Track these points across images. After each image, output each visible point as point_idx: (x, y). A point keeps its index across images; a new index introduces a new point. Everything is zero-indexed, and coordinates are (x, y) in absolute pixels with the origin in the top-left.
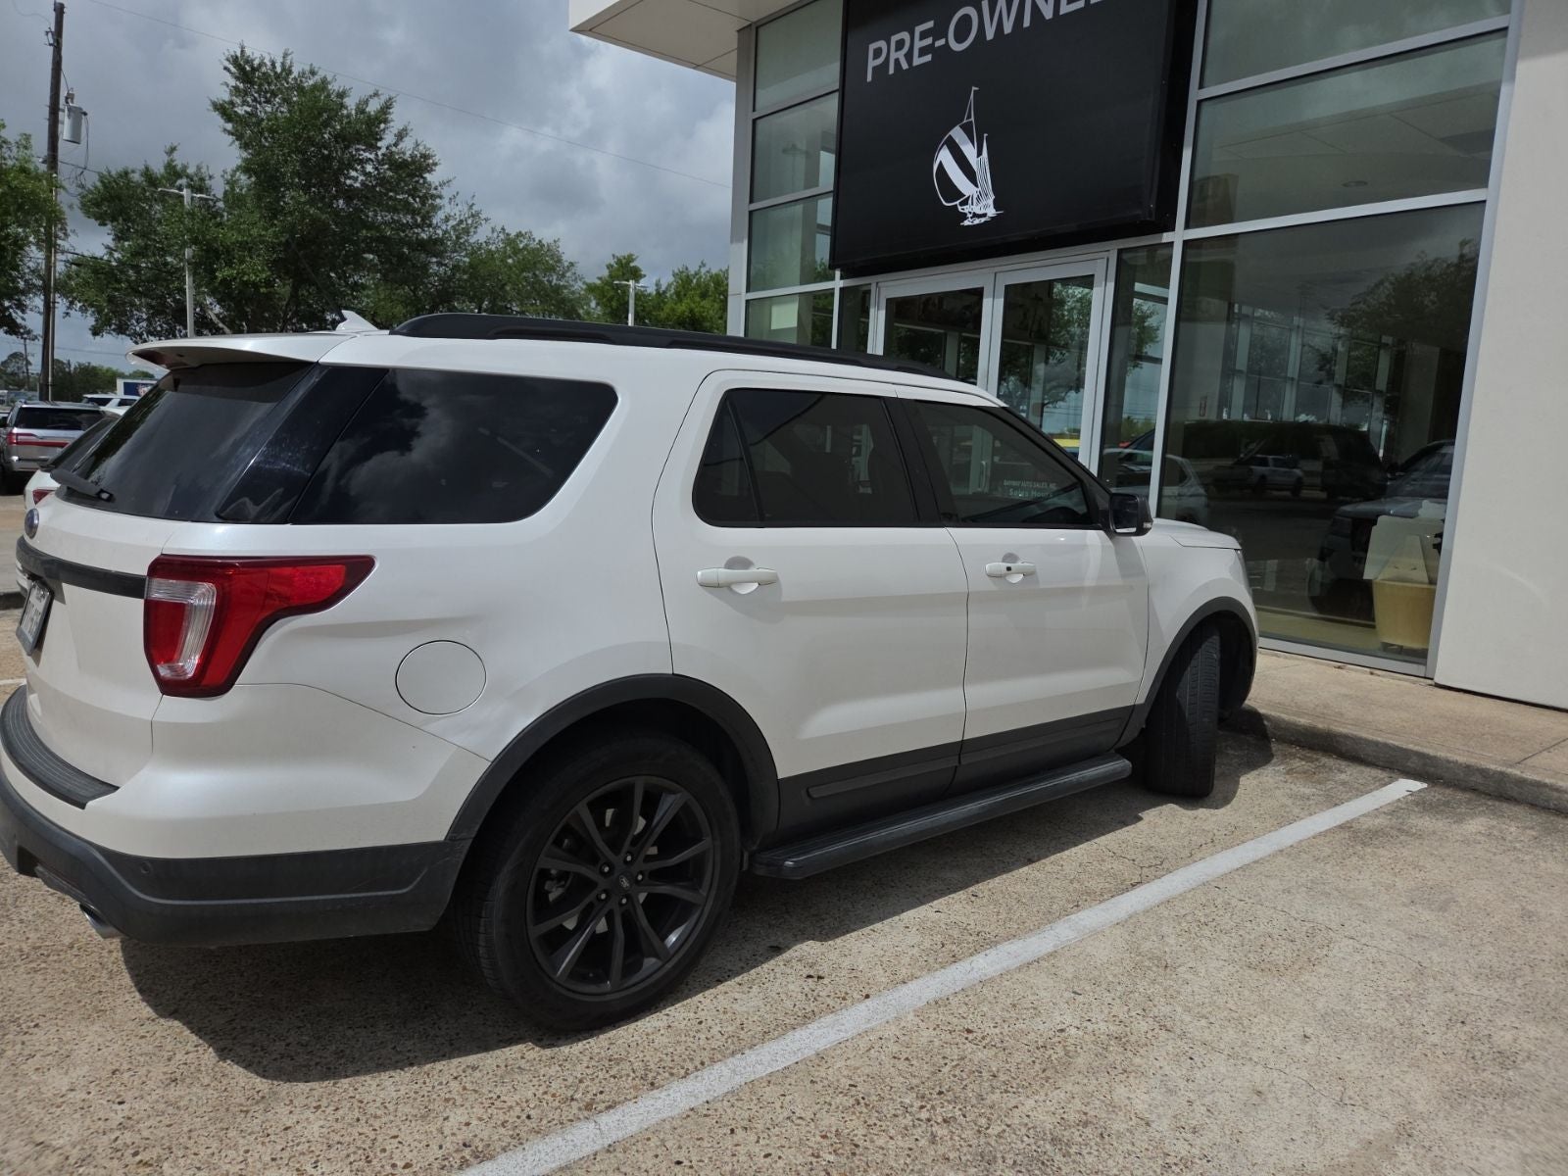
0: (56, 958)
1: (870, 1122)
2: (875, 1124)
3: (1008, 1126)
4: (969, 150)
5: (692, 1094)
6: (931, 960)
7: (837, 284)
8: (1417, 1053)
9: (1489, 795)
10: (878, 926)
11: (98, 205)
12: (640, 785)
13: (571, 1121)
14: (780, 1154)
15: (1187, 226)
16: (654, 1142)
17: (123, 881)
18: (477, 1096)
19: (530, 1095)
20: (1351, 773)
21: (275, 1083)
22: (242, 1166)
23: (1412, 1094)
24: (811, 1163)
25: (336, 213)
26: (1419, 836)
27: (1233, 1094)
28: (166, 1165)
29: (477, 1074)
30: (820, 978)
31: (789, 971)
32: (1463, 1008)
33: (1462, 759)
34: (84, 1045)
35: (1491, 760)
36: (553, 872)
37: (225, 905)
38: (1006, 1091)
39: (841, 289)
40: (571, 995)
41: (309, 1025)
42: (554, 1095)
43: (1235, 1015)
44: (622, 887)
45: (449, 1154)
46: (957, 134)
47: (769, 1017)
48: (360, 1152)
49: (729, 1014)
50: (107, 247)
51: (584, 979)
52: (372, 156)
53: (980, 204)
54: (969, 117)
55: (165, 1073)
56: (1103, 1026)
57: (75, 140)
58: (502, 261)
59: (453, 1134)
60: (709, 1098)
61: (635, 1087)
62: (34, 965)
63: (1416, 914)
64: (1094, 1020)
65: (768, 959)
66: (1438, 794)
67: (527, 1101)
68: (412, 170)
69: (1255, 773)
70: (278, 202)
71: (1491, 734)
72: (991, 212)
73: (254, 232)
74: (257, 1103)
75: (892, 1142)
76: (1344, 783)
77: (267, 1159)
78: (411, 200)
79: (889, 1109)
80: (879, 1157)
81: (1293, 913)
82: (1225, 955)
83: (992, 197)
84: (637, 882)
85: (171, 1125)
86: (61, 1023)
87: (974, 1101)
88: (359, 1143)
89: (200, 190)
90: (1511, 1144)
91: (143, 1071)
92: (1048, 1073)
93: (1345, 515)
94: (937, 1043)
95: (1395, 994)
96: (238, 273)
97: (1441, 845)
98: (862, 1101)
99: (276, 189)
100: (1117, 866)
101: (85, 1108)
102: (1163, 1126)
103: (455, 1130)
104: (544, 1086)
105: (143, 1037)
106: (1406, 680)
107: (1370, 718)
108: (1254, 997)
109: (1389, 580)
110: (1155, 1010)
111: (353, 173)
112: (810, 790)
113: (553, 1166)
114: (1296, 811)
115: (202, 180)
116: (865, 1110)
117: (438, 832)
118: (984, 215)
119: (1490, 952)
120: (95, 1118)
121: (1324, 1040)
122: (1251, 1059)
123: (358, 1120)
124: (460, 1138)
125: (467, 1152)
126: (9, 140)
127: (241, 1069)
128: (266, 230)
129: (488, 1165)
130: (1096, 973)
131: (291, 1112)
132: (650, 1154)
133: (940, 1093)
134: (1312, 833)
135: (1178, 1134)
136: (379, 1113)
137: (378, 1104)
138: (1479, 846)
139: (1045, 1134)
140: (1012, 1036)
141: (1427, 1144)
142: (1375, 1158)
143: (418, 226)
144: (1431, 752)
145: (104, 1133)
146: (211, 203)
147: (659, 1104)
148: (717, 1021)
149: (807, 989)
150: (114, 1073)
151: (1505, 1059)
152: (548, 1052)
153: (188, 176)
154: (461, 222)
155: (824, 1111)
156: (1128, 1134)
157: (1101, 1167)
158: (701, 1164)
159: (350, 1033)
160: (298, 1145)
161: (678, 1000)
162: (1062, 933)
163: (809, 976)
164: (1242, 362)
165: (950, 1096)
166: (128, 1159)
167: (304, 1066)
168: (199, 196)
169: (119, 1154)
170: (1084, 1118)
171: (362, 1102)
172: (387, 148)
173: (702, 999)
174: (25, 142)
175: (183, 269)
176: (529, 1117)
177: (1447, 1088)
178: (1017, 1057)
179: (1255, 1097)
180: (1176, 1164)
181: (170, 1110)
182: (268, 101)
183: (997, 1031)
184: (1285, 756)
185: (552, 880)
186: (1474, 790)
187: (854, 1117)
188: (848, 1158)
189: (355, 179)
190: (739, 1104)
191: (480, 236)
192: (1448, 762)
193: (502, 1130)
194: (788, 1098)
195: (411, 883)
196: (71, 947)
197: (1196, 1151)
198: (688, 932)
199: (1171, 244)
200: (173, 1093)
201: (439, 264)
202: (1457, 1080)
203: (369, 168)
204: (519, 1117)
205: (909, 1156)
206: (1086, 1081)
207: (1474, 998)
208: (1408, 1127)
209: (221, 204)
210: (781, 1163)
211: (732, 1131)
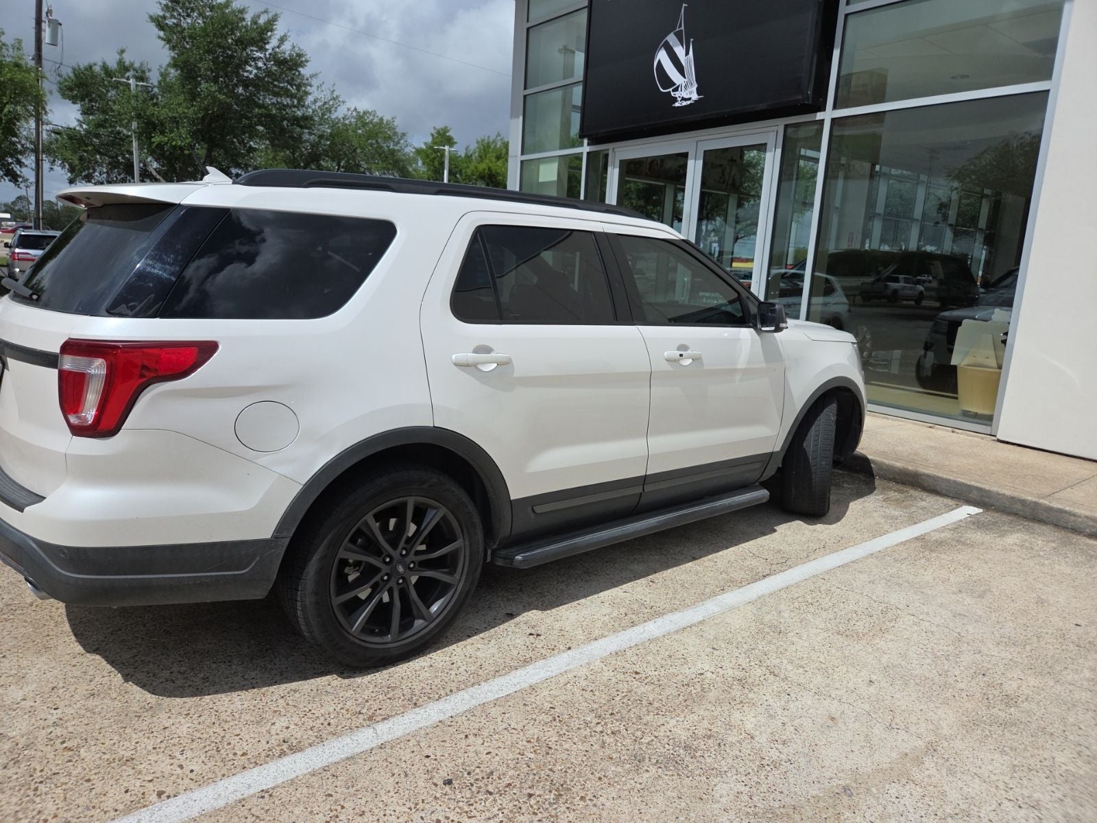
0: (21, 612)
1: (561, 733)
2: (565, 734)
3: (656, 737)
4: (680, 51)
5: (441, 711)
6: (616, 625)
7: (585, 149)
8: (948, 695)
9: (1025, 518)
10: (583, 601)
11: (71, 89)
12: (411, 503)
13: (358, 727)
14: (497, 752)
15: (835, 107)
16: (413, 742)
17: (49, 562)
18: (295, 709)
19: (332, 709)
20: (930, 501)
21: (161, 698)
22: (133, 752)
23: (940, 722)
24: (518, 759)
25: (237, 96)
26: (972, 545)
27: (814, 719)
28: (82, 750)
29: (297, 695)
30: (538, 635)
31: (517, 630)
32: (985, 664)
33: (1008, 493)
34: (34, 670)
35: (1029, 493)
36: (351, 561)
37: (119, 579)
38: (658, 714)
39: (588, 153)
40: (363, 644)
41: (186, 660)
42: (347, 710)
43: (823, 666)
44: (398, 572)
45: (273, 747)
46: (671, 39)
47: (501, 661)
48: (213, 744)
49: (473, 658)
50: (78, 120)
51: (372, 633)
52: (262, 56)
53: (687, 91)
54: (680, 26)
55: (87, 690)
56: (730, 672)
57: (54, 43)
58: (353, 132)
59: (277, 734)
60: (453, 714)
61: (404, 706)
62: (5, 616)
63: (961, 600)
64: (724, 668)
65: (504, 622)
66: (991, 516)
67: (329, 714)
68: (290, 65)
69: (861, 500)
70: (196, 88)
71: (1033, 476)
72: (695, 97)
73: (180, 110)
74: (147, 711)
75: (575, 746)
76: (923, 508)
77: (150, 748)
78: (289, 87)
79: (575, 724)
80: (564, 756)
81: (874, 597)
82: (822, 625)
83: (696, 86)
84: (410, 568)
85: (88, 724)
86: (21, 655)
87: (634, 720)
88: (213, 739)
89: (141, 79)
90: (1006, 758)
91: (72, 688)
92: (688, 703)
93: (944, 319)
94: (614, 680)
95: (939, 654)
96: (169, 140)
97: (986, 553)
98: (557, 718)
99: (195, 78)
100: (754, 563)
101: (32, 712)
102: (762, 739)
103: (278, 732)
104: (342, 704)
105: (74, 666)
106: (978, 437)
107: (947, 463)
108: (839, 654)
109: (968, 365)
110: (768, 662)
111: (249, 68)
112: (535, 508)
113: (342, 756)
114: (886, 527)
115: (143, 72)
116: (558, 724)
117: (267, 533)
118: (690, 99)
119: (1010, 627)
120: (38, 718)
121: (883, 684)
122: (830, 696)
123: (214, 723)
124: (281, 737)
125: (285, 747)
126: (7, 43)
127: (138, 688)
128: (189, 108)
129: (299, 755)
130: (730, 635)
131: (169, 717)
132: (409, 750)
133: (612, 714)
134: (896, 543)
135: (772, 745)
136: (228, 719)
137: (228, 713)
138: (1013, 554)
139: (680, 743)
140: (666, 677)
141: (946, 757)
142: (908, 765)
143: (295, 107)
144: (987, 487)
145: (43, 729)
146: (150, 89)
147: (418, 718)
148: (465, 663)
149: (528, 643)
150: (53, 689)
151: (1010, 700)
152: (347, 681)
153: (134, 70)
154: (325, 103)
155: (530, 725)
156: (738, 744)
157: (716, 766)
158: (443, 758)
159: (214, 666)
160: (171, 739)
161: (439, 649)
162: (711, 607)
163: (531, 634)
164: (880, 208)
165: (618, 716)
166: (58, 745)
167: (181, 687)
168: (141, 83)
169: (52, 742)
170: (709, 733)
171: (217, 711)
172: (273, 49)
173: (456, 648)
174: (18, 45)
175: (131, 136)
176: (329, 724)
177: (966, 719)
178: (668, 692)
179: (830, 721)
180: (768, 765)
181: (88, 714)
182: (188, 16)
183: (656, 673)
184: (884, 489)
185: (350, 566)
186: (1016, 514)
187: (551, 729)
188: (543, 756)
189: (251, 71)
190: (473, 718)
191: (340, 113)
192: (998, 494)
193: (310, 732)
194: (507, 715)
195: (248, 567)
196: (31, 605)
197: (783, 757)
198: (446, 603)
199: (822, 121)
200: (91, 703)
201: (310, 134)
202: (974, 713)
203: (260, 64)
204: (322, 724)
205: (585, 755)
206: (713, 708)
207: (994, 658)
208: (934, 745)
209: (156, 90)
210: (497, 758)
211: (466, 736)
